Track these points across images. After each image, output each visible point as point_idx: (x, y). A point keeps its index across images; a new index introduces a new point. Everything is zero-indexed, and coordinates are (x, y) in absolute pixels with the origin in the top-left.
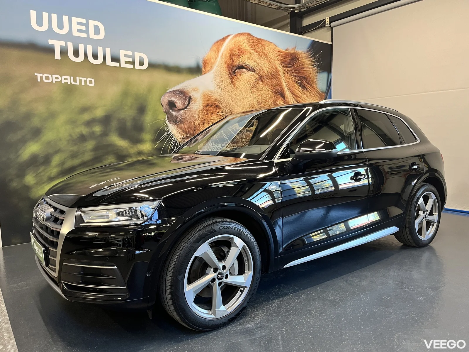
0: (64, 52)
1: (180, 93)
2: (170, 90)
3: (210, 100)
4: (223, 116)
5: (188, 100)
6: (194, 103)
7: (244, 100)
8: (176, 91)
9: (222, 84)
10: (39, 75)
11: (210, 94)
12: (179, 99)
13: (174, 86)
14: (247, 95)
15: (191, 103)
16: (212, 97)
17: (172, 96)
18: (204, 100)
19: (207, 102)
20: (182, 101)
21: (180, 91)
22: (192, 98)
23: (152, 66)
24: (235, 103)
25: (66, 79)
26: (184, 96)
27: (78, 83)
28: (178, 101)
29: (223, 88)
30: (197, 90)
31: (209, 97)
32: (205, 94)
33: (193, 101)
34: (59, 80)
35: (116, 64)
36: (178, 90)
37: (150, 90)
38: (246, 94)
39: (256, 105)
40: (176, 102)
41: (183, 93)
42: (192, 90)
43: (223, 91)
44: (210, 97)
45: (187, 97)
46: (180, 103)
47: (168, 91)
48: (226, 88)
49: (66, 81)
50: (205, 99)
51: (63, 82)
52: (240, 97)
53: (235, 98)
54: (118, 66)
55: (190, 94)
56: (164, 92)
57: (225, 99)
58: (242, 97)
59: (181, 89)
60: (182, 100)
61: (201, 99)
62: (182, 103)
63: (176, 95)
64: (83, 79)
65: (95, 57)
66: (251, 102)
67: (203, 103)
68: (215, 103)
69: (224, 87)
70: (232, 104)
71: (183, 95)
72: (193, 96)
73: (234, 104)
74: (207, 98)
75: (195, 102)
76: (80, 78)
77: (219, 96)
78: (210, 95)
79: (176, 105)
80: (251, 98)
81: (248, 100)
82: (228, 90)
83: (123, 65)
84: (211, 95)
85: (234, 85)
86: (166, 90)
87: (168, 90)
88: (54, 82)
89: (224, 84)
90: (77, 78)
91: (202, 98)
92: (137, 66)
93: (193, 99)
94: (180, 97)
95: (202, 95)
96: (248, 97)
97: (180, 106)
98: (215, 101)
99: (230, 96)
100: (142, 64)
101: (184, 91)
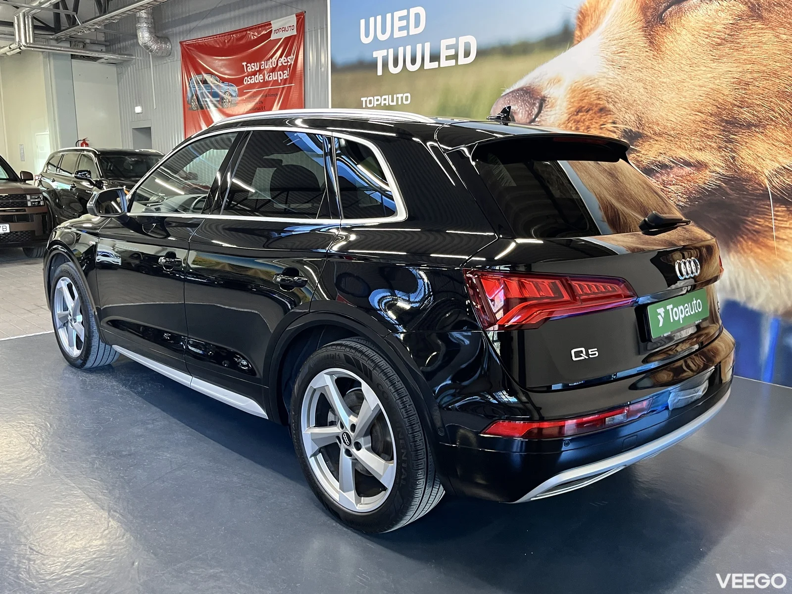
0: (385, 65)
1: (523, 94)
2: (508, 91)
3: (587, 98)
4: (615, 132)
5: (537, 105)
6: (549, 110)
7: (685, 84)
8: (518, 90)
9: (621, 54)
10: (364, 99)
11: (586, 86)
12: (522, 106)
13: (516, 82)
14: (697, 69)
15: (545, 110)
16: (591, 90)
17: (510, 102)
18: (572, 100)
19: (579, 103)
20: (527, 109)
21: (524, 90)
22: (547, 99)
23: (482, 53)
24: (655, 95)
25: (378, 100)
26: (531, 98)
27: (395, 103)
28: (518, 110)
29: (623, 65)
30: (559, 81)
31: (584, 92)
32: (575, 87)
33: (548, 106)
34: (379, 103)
35: (435, 65)
36: (521, 89)
37: (476, 97)
38: (694, 65)
39: (726, 93)
40: (515, 113)
41: (529, 93)
42: (548, 84)
43: (623, 71)
44: (586, 93)
45: (537, 98)
46: (522, 114)
47: (503, 94)
48: (630, 62)
49: (385, 102)
50: (573, 97)
51: (382, 105)
52: (673, 78)
53: (657, 82)
54: (437, 67)
55: (543, 93)
56: (498, 96)
57: (625, 89)
58: (678, 78)
59: (528, 85)
60: (528, 107)
61: (565, 99)
62: (527, 113)
63: (516, 99)
64: (400, 96)
65: (413, 61)
66: (711, 86)
67: (570, 106)
68: (598, 102)
69: (627, 61)
70: (646, 99)
71: (530, 96)
72: (548, 96)
73: (651, 98)
74: (581, 95)
75: (552, 107)
76: (398, 95)
77: (608, 86)
78: (586, 88)
79: (516, 117)
80: (709, 75)
81: (700, 83)
82: (638, 66)
83: (444, 63)
84: (591, 86)
85: (659, 50)
86: (501, 91)
87: (504, 91)
88: (375, 106)
89: (626, 54)
90: (395, 96)
91: (568, 96)
92: (462, 60)
93: (548, 101)
94: (523, 100)
95: (570, 89)
96: (699, 72)
97: (523, 118)
98: (599, 98)
99: (640, 80)
100: (467, 54)
101: (533, 87)
